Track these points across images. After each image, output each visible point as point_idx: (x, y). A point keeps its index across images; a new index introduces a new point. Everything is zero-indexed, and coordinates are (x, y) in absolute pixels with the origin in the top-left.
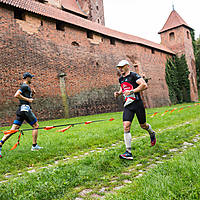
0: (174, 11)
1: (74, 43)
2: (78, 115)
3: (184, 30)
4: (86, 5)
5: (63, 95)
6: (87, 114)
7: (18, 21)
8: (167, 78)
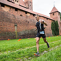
0: (54, 7)
1: (21, 15)
2: (21, 38)
3: (58, 13)
4: (27, 4)
5: (16, 31)
6: (24, 38)
7: (2, 7)
8: (52, 27)
